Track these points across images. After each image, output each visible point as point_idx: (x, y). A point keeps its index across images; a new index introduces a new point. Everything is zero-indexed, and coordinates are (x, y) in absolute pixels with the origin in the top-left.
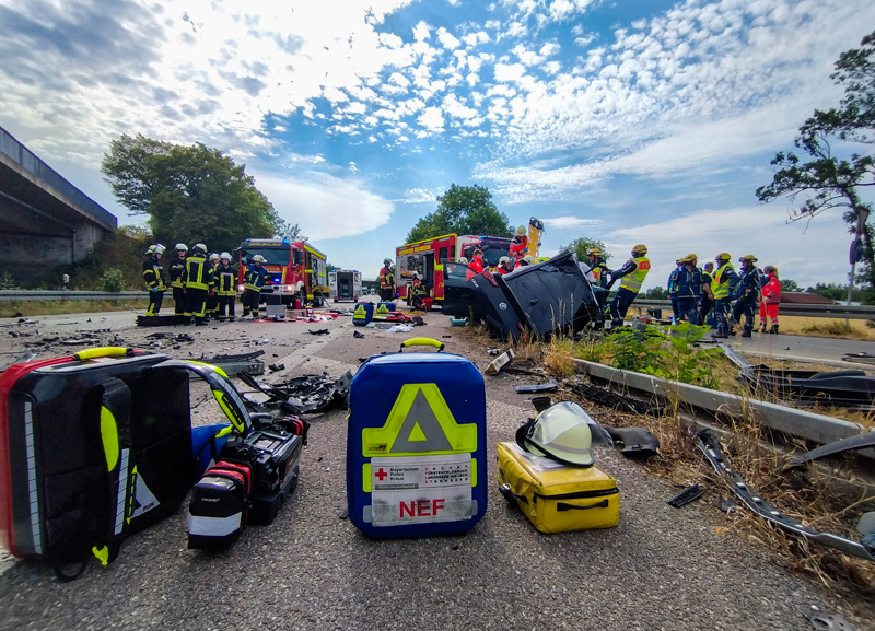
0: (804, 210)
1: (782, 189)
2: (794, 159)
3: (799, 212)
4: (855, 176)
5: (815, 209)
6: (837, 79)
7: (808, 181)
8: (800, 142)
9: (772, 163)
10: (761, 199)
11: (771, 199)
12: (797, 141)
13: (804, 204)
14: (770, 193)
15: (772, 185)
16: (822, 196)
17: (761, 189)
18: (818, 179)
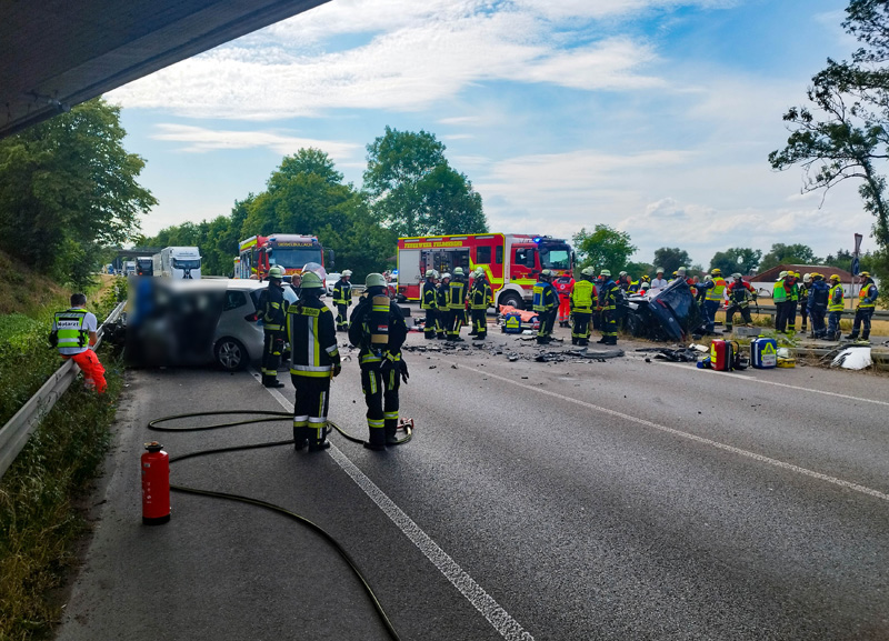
0: (820, 179)
1: (796, 155)
2: (808, 117)
3: (815, 180)
4: (868, 146)
5: (831, 178)
6: (848, 28)
7: (824, 148)
8: (814, 95)
9: (785, 118)
10: (775, 166)
11: (785, 166)
12: (810, 93)
13: (819, 171)
14: (784, 160)
15: (787, 151)
16: (837, 166)
17: (775, 153)
18: (833, 146)
